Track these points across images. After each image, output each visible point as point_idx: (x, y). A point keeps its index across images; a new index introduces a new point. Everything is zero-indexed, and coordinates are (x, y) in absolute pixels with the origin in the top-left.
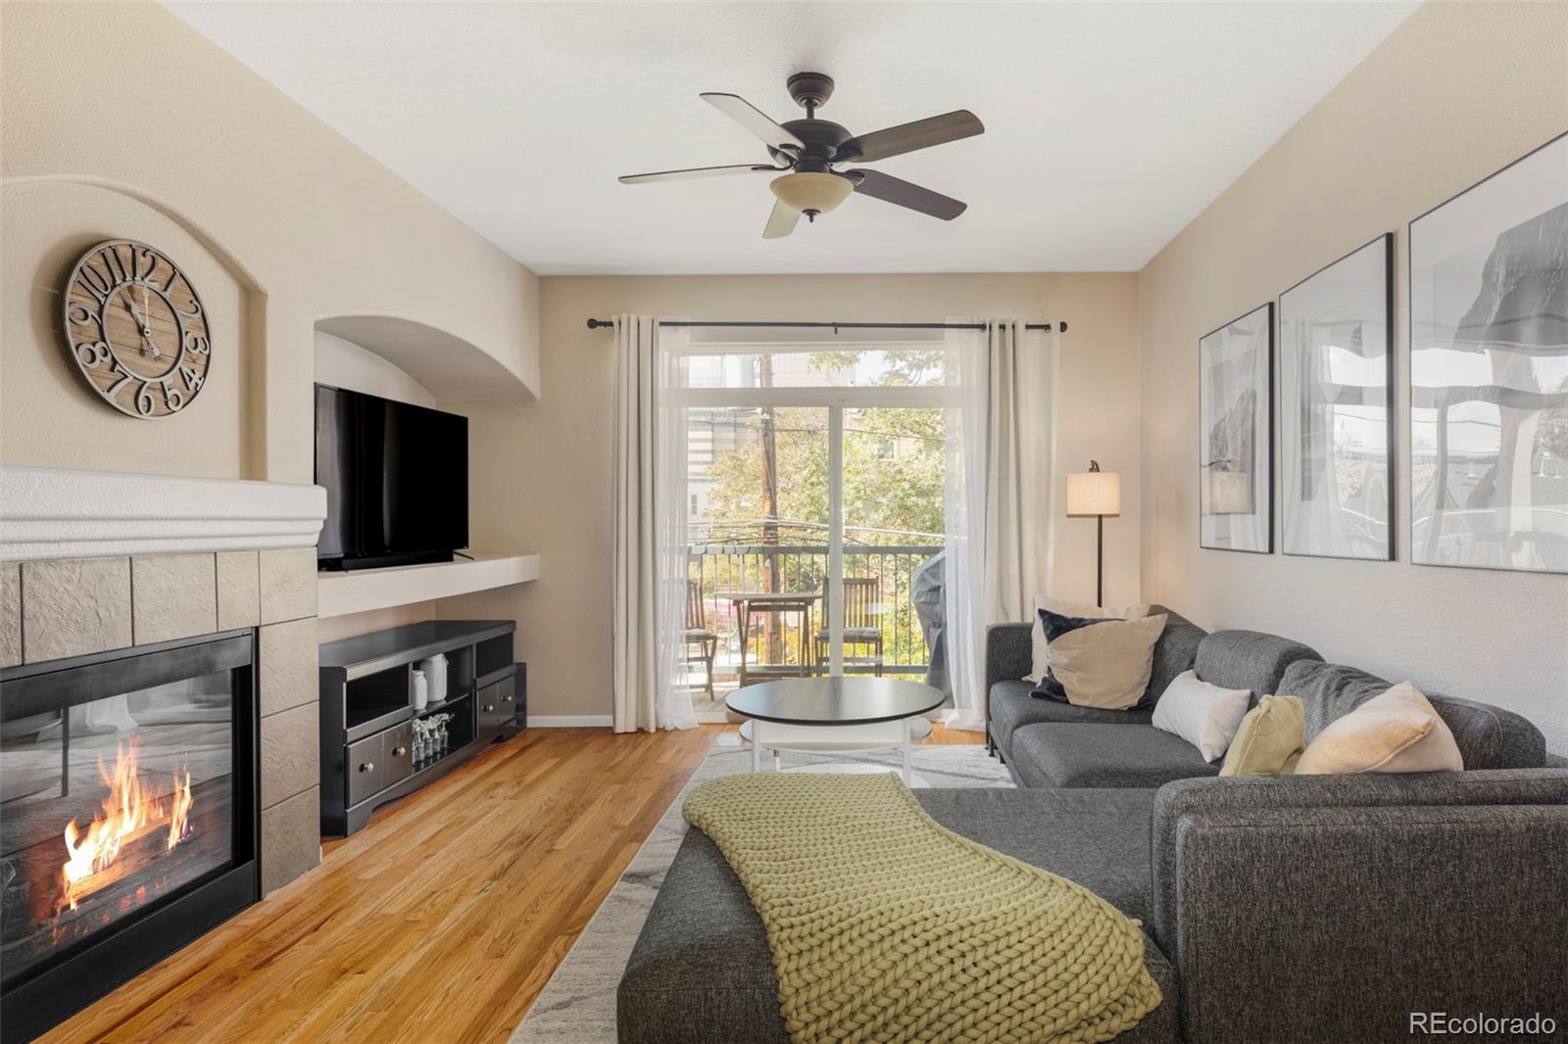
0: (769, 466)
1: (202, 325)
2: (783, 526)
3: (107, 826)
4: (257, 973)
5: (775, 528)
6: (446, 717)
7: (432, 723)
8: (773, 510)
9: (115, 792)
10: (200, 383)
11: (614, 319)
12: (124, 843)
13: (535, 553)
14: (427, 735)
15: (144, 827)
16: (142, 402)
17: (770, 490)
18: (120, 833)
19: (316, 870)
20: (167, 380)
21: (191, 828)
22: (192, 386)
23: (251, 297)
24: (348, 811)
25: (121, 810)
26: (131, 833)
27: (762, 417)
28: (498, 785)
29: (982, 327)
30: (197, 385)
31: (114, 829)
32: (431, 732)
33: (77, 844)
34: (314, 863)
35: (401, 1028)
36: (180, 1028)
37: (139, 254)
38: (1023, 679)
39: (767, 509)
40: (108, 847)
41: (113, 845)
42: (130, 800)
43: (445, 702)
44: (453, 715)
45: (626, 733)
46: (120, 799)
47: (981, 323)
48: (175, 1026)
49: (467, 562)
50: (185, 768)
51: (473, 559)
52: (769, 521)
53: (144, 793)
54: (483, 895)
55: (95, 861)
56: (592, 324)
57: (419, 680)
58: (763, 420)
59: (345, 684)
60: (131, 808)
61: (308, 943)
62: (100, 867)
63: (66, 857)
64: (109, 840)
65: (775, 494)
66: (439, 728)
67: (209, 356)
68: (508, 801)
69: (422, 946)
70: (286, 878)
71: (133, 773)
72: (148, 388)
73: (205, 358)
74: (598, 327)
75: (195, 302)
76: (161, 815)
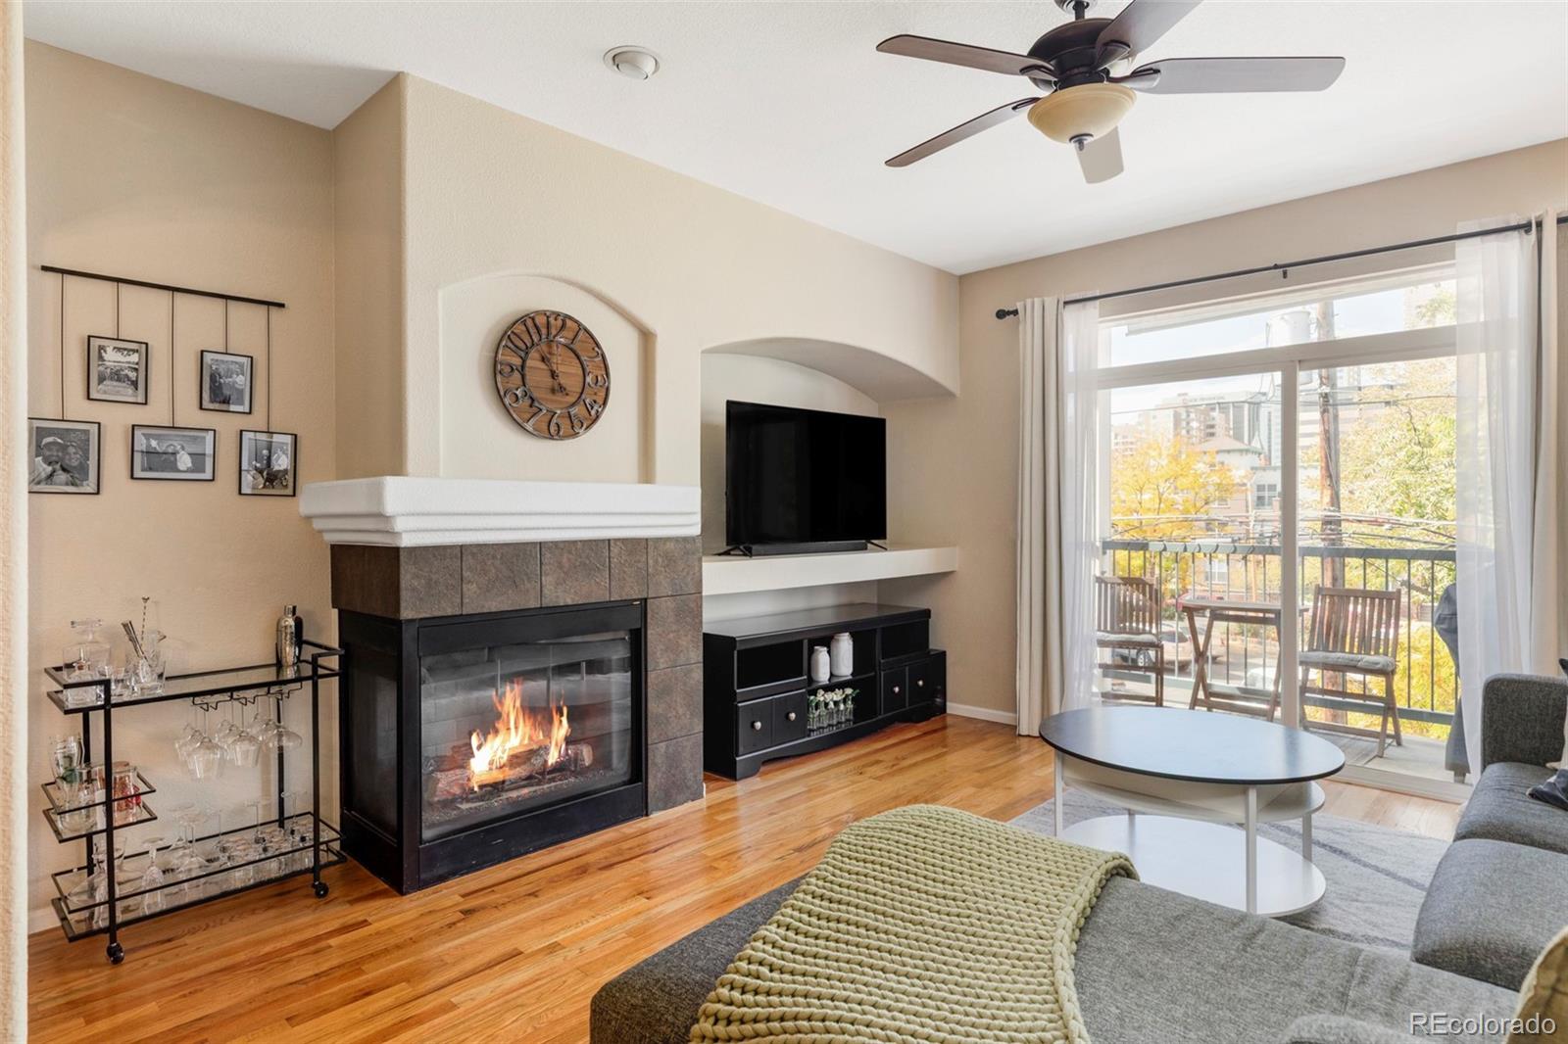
0: (1329, 447)
1: (602, 365)
2: (1348, 520)
3: (499, 739)
4: (600, 872)
5: (1338, 522)
6: (849, 691)
7: (837, 695)
8: (1335, 500)
9: (504, 716)
10: (600, 410)
11: (1019, 306)
12: (512, 753)
13: (955, 545)
14: (832, 705)
15: (526, 745)
16: (553, 429)
17: (1330, 476)
18: (508, 746)
19: (697, 803)
20: (574, 411)
21: (570, 752)
22: (593, 412)
23: (646, 337)
24: (738, 759)
25: (509, 729)
26: (516, 748)
27: (1319, 391)
28: (878, 762)
29: (1526, 227)
30: (597, 411)
31: (504, 742)
32: (836, 703)
33: (479, 747)
34: (698, 796)
35: (629, 957)
36: (531, 897)
37: (552, 320)
38: (1548, 765)
39: (1327, 499)
40: (499, 754)
41: (503, 752)
42: (516, 723)
43: (851, 677)
44: (858, 691)
45: (1029, 736)
46: (508, 722)
47: (1524, 222)
48: (530, 895)
49: (879, 551)
50: (562, 703)
51: (886, 549)
52: (1329, 514)
53: (527, 721)
54: (779, 862)
55: (491, 763)
56: (1001, 314)
57: (822, 655)
58: (1321, 394)
59: (736, 652)
60: (516, 728)
61: (642, 861)
62: (494, 767)
63: (472, 755)
64: (501, 748)
65: (1337, 482)
66: (845, 701)
67: (608, 389)
68: (871, 780)
69: (702, 891)
70: (668, 803)
71: (518, 704)
72: (558, 417)
73: (604, 390)
74: (1008, 317)
75: (596, 349)
76: (541, 737)
